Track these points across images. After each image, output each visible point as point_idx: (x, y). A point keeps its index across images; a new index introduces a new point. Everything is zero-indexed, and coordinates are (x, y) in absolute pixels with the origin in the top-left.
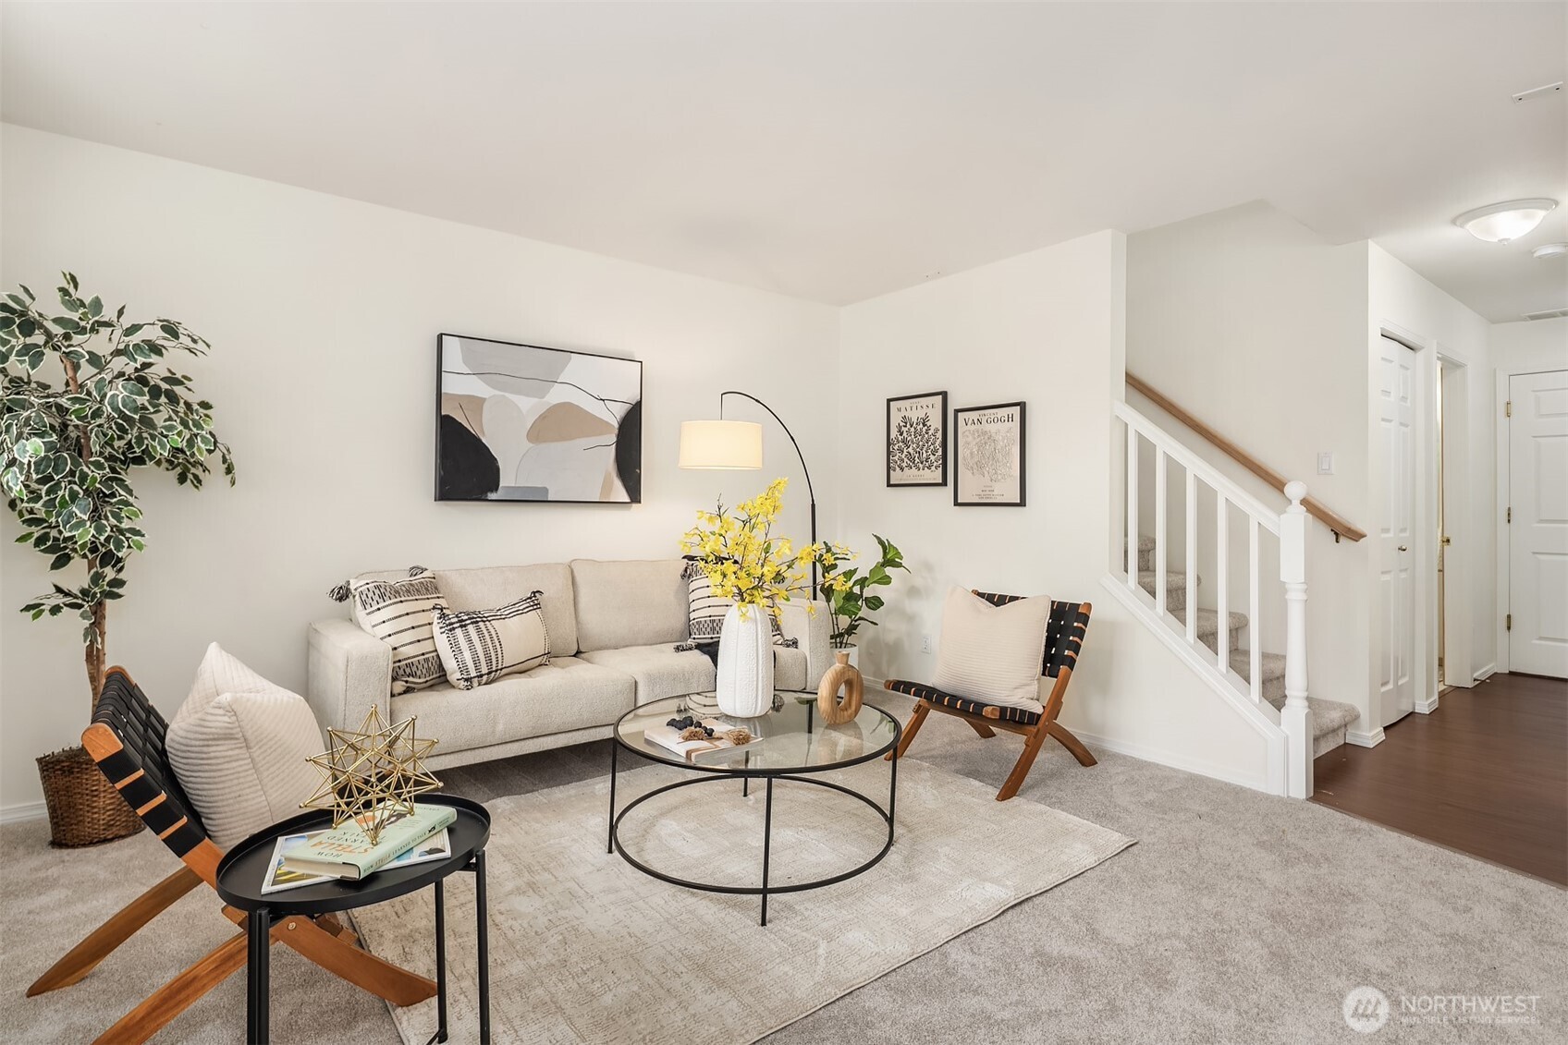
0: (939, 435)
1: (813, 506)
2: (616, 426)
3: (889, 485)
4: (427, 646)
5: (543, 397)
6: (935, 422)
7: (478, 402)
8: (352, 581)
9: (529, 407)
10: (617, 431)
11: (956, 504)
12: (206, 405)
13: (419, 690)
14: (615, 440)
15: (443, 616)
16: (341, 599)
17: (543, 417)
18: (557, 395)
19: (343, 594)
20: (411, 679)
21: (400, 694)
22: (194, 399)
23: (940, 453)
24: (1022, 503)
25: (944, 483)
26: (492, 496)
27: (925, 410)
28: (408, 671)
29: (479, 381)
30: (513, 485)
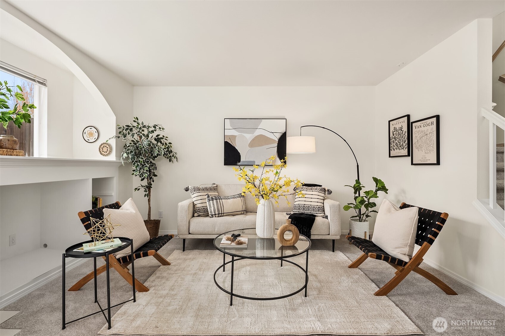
0: (406, 134)
1: (358, 166)
2: (277, 140)
3: (390, 156)
4: (204, 205)
5: (253, 134)
6: (405, 129)
7: (234, 137)
8: (189, 186)
9: (249, 137)
10: (277, 142)
11: (412, 164)
12: (170, 143)
13: (201, 216)
14: (277, 145)
15: (208, 197)
16: (186, 191)
17: (253, 140)
18: (258, 133)
19: (187, 190)
20: (199, 213)
21: (196, 217)
22: (167, 142)
23: (407, 142)
24: (438, 163)
25: (409, 155)
26: (239, 164)
27: (401, 124)
28: (198, 211)
29: (235, 131)
30: (245, 160)
